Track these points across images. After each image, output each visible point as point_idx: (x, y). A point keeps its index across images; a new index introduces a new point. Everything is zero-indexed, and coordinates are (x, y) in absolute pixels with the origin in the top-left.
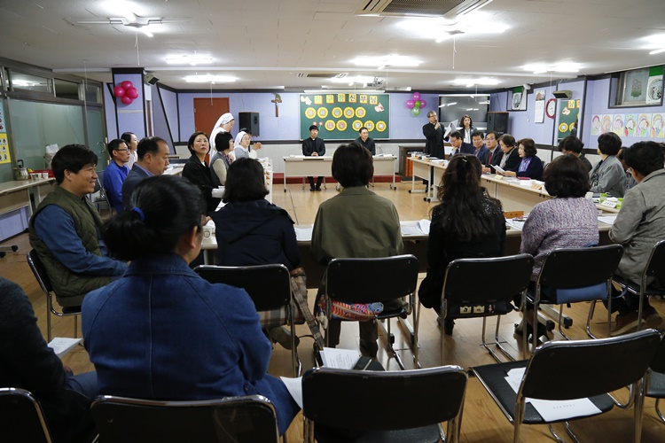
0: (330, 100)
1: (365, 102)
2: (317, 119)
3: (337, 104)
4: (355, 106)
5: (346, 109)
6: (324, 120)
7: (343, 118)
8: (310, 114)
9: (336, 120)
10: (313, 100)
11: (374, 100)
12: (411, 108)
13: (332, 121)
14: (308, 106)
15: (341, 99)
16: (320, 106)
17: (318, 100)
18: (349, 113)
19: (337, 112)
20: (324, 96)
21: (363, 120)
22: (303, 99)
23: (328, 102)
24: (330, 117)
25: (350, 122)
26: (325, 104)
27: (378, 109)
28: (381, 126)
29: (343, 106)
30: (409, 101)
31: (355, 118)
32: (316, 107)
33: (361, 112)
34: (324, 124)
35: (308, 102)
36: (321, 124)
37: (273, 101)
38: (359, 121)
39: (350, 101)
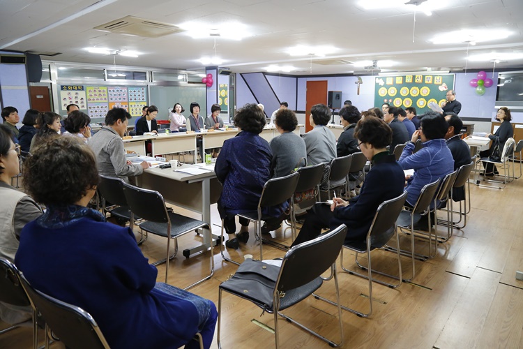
0: (399, 81)
1: (430, 82)
2: (388, 97)
3: (404, 84)
4: (420, 86)
5: (412, 88)
6: (393, 98)
7: (409, 96)
8: (382, 92)
9: (403, 98)
10: (385, 81)
11: (438, 80)
12: (476, 86)
13: (400, 99)
14: (381, 86)
15: (409, 80)
16: (391, 86)
17: (390, 81)
18: (415, 91)
19: (404, 91)
20: (395, 78)
21: (427, 98)
22: (378, 81)
23: (397, 82)
24: (398, 95)
25: (415, 99)
26: (394, 84)
27: (442, 88)
29: (410, 86)
31: (420, 96)
32: (387, 87)
33: (425, 91)
34: (393, 102)
35: (381, 83)
36: (390, 101)
37: (356, 83)
38: (424, 100)
39: (416, 81)
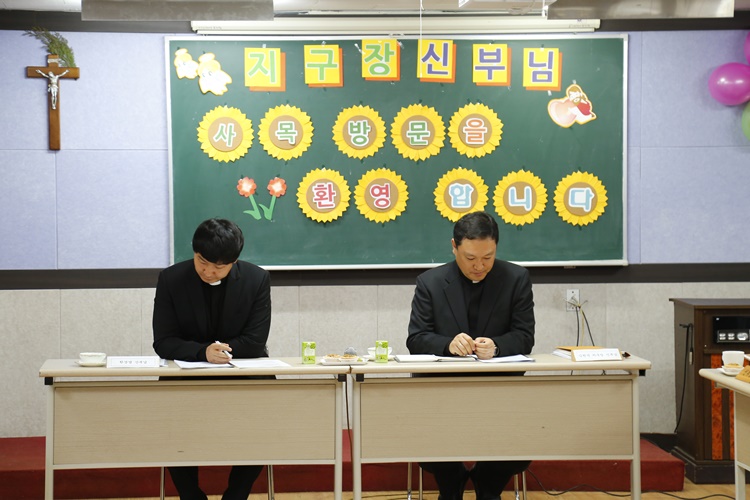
0: (322, 69)
1: (501, 77)
2: (258, 163)
3: (355, 88)
4: (447, 98)
5: (404, 114)
6: (294, 171)
7: (388, 157)
8: (224, 137)
9: (353, 170)
10: (236, 71)
11: (542, 70)
13: (334, 177)
14: (211, 101)
15: (380, 65)
16: (272, 99)
17: (264, 71)
19: (357, 130)
20: (293, 52)
21: (491, 169)
22: (186, 67)
23: (312, 77)
24: (323, 153)
25: (422, 177)
26: (296, 90)
27: (567, 112)
28: (580, 198)
29: (388, 97)
30: (730, 69)
31: (449, 159)
32: (255, 105)
33: (479, 129)
34: (292, 190)
35: (214, 80)
36: (277, 187)
37: (31, 73)
38: (471, 175)
39: (422, 72)
